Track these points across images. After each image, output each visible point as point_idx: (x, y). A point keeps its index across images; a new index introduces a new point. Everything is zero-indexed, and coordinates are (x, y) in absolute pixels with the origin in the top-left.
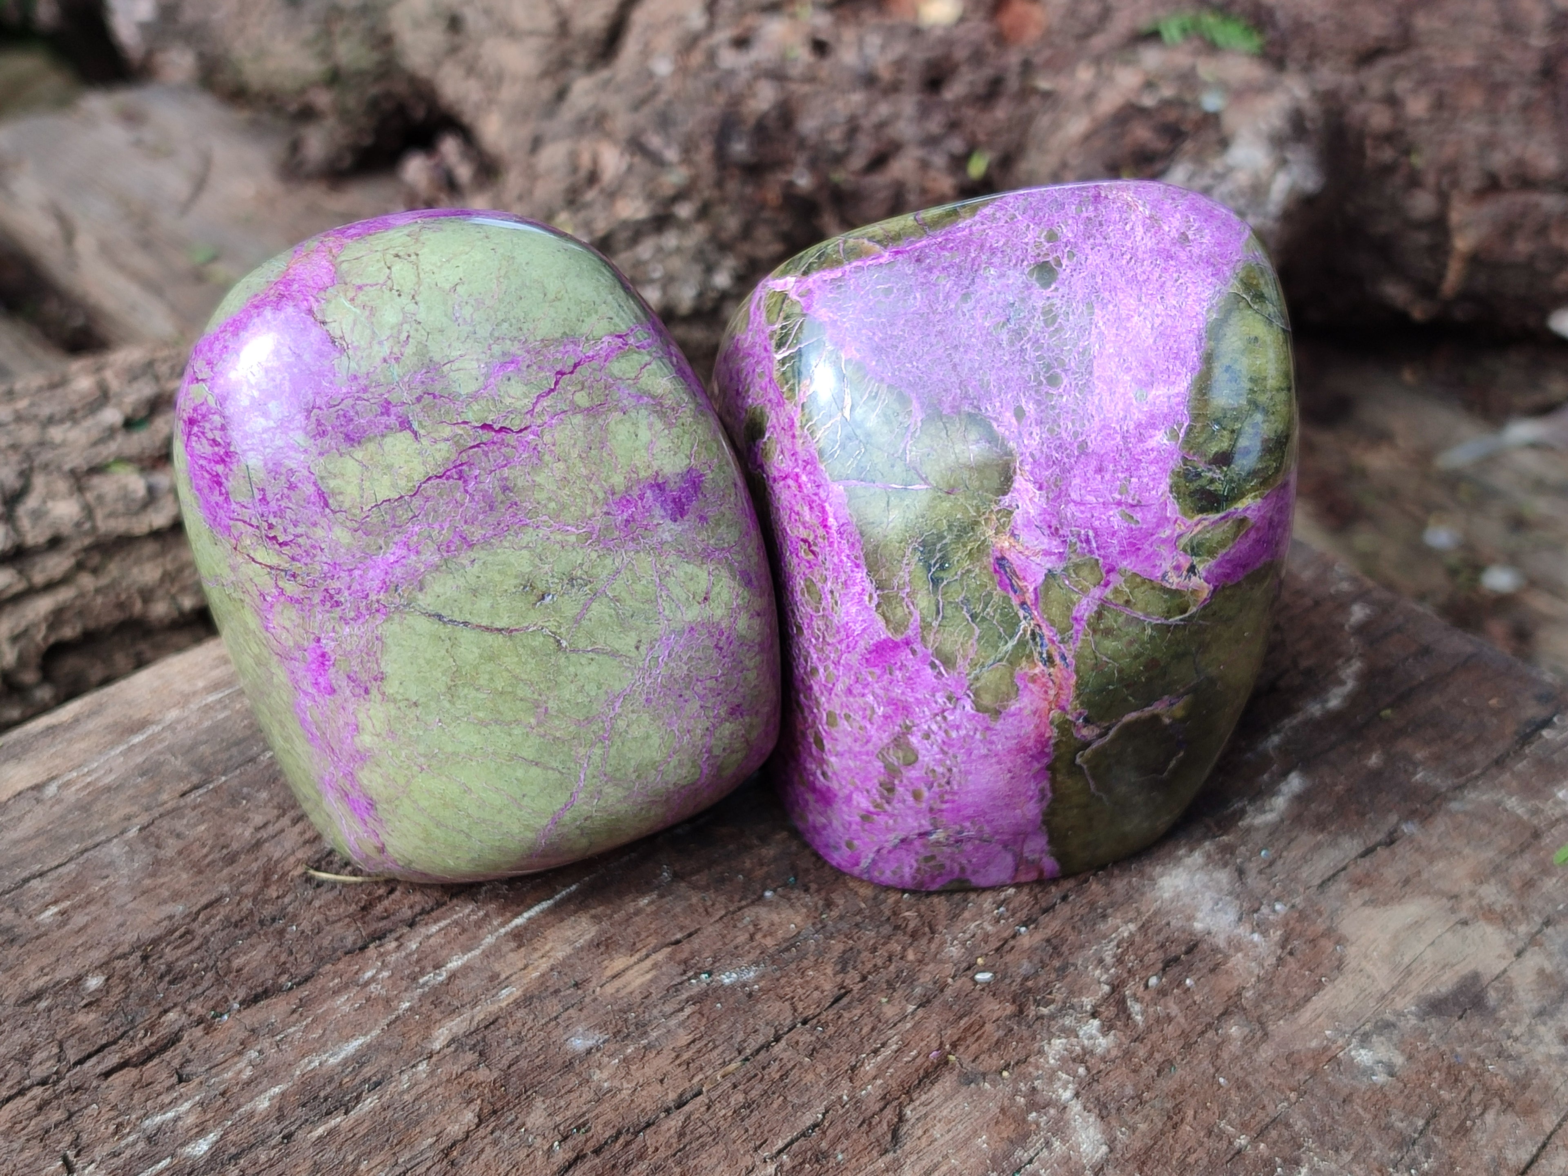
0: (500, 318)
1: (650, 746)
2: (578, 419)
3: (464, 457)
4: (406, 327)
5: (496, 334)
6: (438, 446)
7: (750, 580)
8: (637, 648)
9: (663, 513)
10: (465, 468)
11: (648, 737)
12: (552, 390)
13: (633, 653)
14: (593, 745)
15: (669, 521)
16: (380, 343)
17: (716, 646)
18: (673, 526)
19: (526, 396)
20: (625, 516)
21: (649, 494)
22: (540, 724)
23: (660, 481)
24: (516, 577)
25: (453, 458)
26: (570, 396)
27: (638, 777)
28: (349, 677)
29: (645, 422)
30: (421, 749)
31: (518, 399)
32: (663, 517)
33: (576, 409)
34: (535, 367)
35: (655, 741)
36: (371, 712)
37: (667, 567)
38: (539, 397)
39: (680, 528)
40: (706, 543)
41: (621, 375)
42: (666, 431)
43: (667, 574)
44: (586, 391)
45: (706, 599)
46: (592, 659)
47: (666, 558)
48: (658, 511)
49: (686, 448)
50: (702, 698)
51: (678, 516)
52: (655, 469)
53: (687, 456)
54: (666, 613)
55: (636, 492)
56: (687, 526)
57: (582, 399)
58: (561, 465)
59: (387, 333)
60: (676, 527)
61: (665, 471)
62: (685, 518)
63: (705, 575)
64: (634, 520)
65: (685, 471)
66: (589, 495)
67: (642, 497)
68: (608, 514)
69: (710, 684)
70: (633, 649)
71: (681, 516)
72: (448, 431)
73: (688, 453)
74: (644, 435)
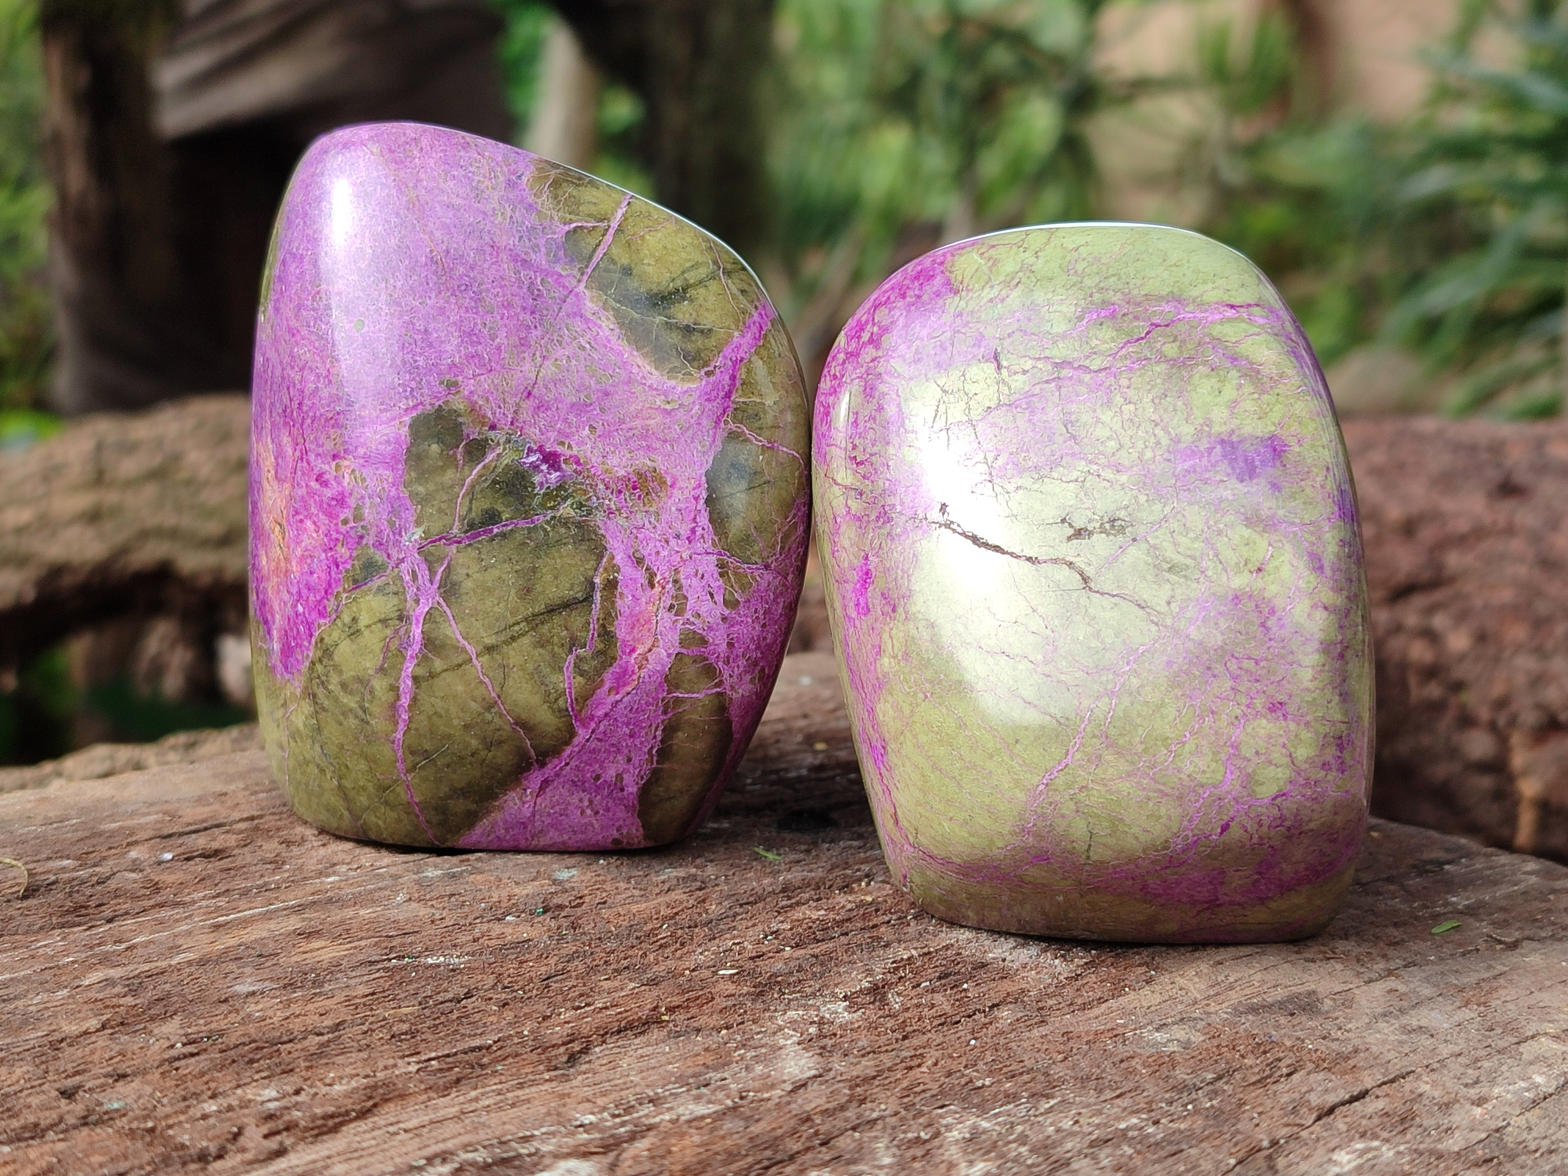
0: (1111, 271)
1: (1162, 717)
2: (1161, 368)
3: (1037, 390)
4: (1020, 274)
5: (1102, 285)
6: (1015, 377)
7: (1321, 568)
8: (1169, 603)
9: (1229, 470)
10: (1034, 399)
11: (1163, 705)
12: (1142, 338)
13: (1163, 608)
14: (1098, 698)
15: (1234, 481)
16: (992, 287)
17: (1263, 625)
18: (1239, 485)
19: (1113, 340)
20: (1186, 465)
21: (1218, 449)
22: (1046, 662)
23: (1235, 438)
24: (1058, 507)
25: (1027, 388)
26: (1158, 345)
27: (1145, 750)
28: (883, 594)
29: (1234, 382)
30: (929, 674)
31: (1105, 342)
32: (1228, 475)
33: (1162, 358)
34: (1130, 316)
35: (1171, 712)
36: (894, 632)
37: (1221, 526)
38: (1128, 342)
39: (1246, 490)
40: (1272, 511)
41: (1219, 336)
42: (1256, 396)
43: (1220, 533)
44: (1178, 343)
45: (1260, 570)
46: (1116, 604)
47: (1222, 516)
48: (1224, 467)
49: (1276, 415)
50: (1235, 678)
51: (1247, 477)
52: (1233, 426)
53: (1273, 423)
54: (1209, 573)
55: (1204, 445)
56: (1254, 490)
57: (1171, 350)
58: (1132, 407)
59: (1002, 278)
60: (1242, 488)
61: (1242, 431)
62: (1254, 481)
63: (1265, 543)
64: (1195, 471)
65: (1267, 436)
66: (1153, 440)
67: (1210, 450)
68: (1169, 460)
69: (1248, 665)
70: (1164, 603)
71: (1250, 478)
72: (1028, 364)
73: (1277, 421)
74: (1230, 393)
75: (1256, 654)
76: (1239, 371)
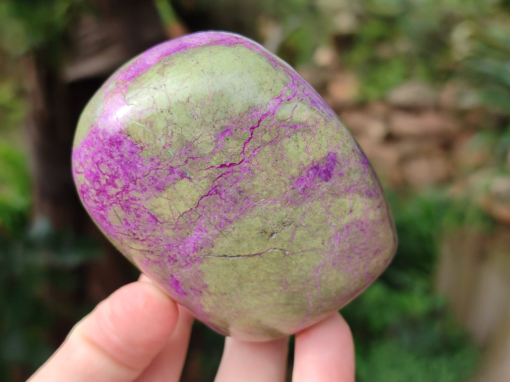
0: (215, 109)
1: (339, 282)
2: (267, 148)
3: (216, 183)
4: (170, 128)
5: (215, 119)
6: (202, 182)
7: (371, 194)
8: (323, 244)
9: (320, 179)
10: (218, 188)
11: (337, 278)
12: (251, 138)
13: (322, 246)
14: (312, 290)
15: (324, 182)
16: (160, 139)
17: (361, 230)
19: (238, 145)
20: (302, 187)
21: (311, 173)
22: (285, 288)
23: (315, 164)
24: (256, 230)
25: (211, 185)
26: (260, 138)
27: (337, 295)
28: (191, 288)
29: (301, 138)
31: (235, 148)
32: (321, 181)
33: (265, 144)
34: (239, 130)
35: (341, 278)
36: (206, 300)
37: (329, 204)
38: (245, 143)
39: (331, 184)
40: (345, 186)
41: (283, 118)
42: (313, 139)
43: (329, 206)
44: (268, 133)
45: (351, 211)
46: (302, 255)
47: (327, 200)
48: (318, 179)
49: (325, 143)
50: (359, 254)
51: (329, 178)
52: (312, 160)
53: (326, 147)
54: (333, 224)
55: (304, 174)
56: (334, 181)
57: (267, 138)
58: (264, 173)
59: (162, 133)
60: (328, 184)
61: (317, 159)
62: (332, 178)
63: (348, 200)
64: (307, 187)
65: (327, 155)
66: (282, 183)
67: (308, 175)
68: (293, 188)
69: (362, 247)
70: (321, 245)
71: (330, 177)
72: (205, 173)
73: (326, 145)
74: (302, 145)
75: (363, 241)
76: (300, 131)
